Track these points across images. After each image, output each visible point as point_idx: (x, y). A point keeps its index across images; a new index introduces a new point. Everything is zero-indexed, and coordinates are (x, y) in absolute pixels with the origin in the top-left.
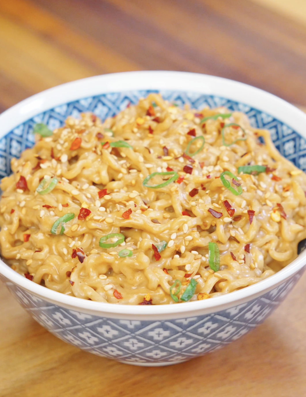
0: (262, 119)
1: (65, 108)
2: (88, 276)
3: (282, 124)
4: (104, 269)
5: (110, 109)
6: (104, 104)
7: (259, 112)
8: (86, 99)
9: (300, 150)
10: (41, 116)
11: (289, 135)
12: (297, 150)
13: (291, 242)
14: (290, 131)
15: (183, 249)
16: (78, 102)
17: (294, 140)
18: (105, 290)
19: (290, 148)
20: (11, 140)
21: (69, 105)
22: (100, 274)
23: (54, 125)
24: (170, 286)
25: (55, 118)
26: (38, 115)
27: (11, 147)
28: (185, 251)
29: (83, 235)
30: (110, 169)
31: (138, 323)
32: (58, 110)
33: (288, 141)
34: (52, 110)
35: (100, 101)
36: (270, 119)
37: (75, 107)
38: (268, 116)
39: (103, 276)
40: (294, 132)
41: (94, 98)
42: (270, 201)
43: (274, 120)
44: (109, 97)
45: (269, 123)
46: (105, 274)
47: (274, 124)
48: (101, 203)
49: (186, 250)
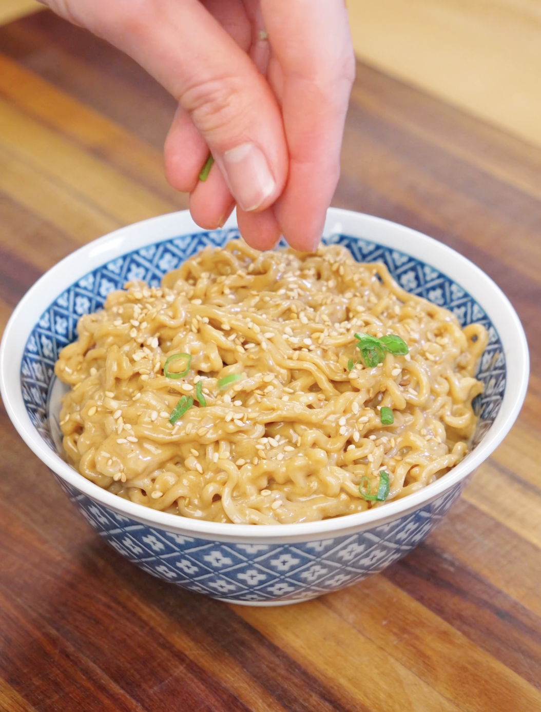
0: (360, 249)
1: (91, 279)
2: (244, 495)
3: (391, 251)
4: (264, 482)
5: (147, 270)
6: (138, 265)
7: (355, 240)
8: (114, 261)
9: (426, 282)
10: (66, 295)
11: (404, 264)
12: (422, 282)
13: (465, 402)
14: (405, 259)
15: (357, 437)
16: (105, 267)
17: (413, 269)
18: (272, 509)
19: (409, 281)
20: (40, 336)
21: (95, 273)
22: (261, 490)
23: (82, 305)
24: (358, 486)
25: (83, 296)
26: (62, 295)
27: (42, 346)
28: (359, 440)
29: (217, 443)
30: (222, 350)
31: (330, 542)
32: (83, 283)
33: (405, 272)
34: (77, 285)
35: (133, 261)
36: (372, 247)
37: (103, 276)
38: (368, 243)
39: (266, 492)
40: (411, 259)
41: (124, 258)
42: (431, 353)
43: (378, 247)
44: (143, 253)
45: (371, 253)
46: (266, 488)
47: (379, 252)
48: (231, 396)
49: (360, 436)
